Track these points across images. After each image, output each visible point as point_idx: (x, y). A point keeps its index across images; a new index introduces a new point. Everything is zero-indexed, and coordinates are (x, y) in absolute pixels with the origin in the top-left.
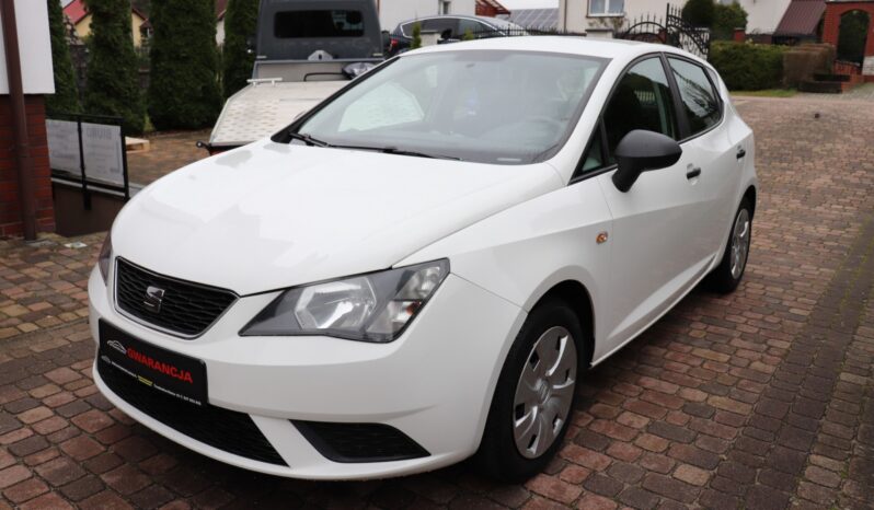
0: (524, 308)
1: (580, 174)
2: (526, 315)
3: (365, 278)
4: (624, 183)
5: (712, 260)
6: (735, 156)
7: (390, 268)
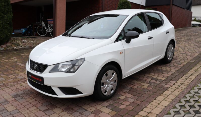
0: (101, 67)
1: (117, 40)
2: (101, 68)
3: (70, 62)
4: (128, 41)
5: (161, 56)
6: (166, 33)
7: (74, 60)
